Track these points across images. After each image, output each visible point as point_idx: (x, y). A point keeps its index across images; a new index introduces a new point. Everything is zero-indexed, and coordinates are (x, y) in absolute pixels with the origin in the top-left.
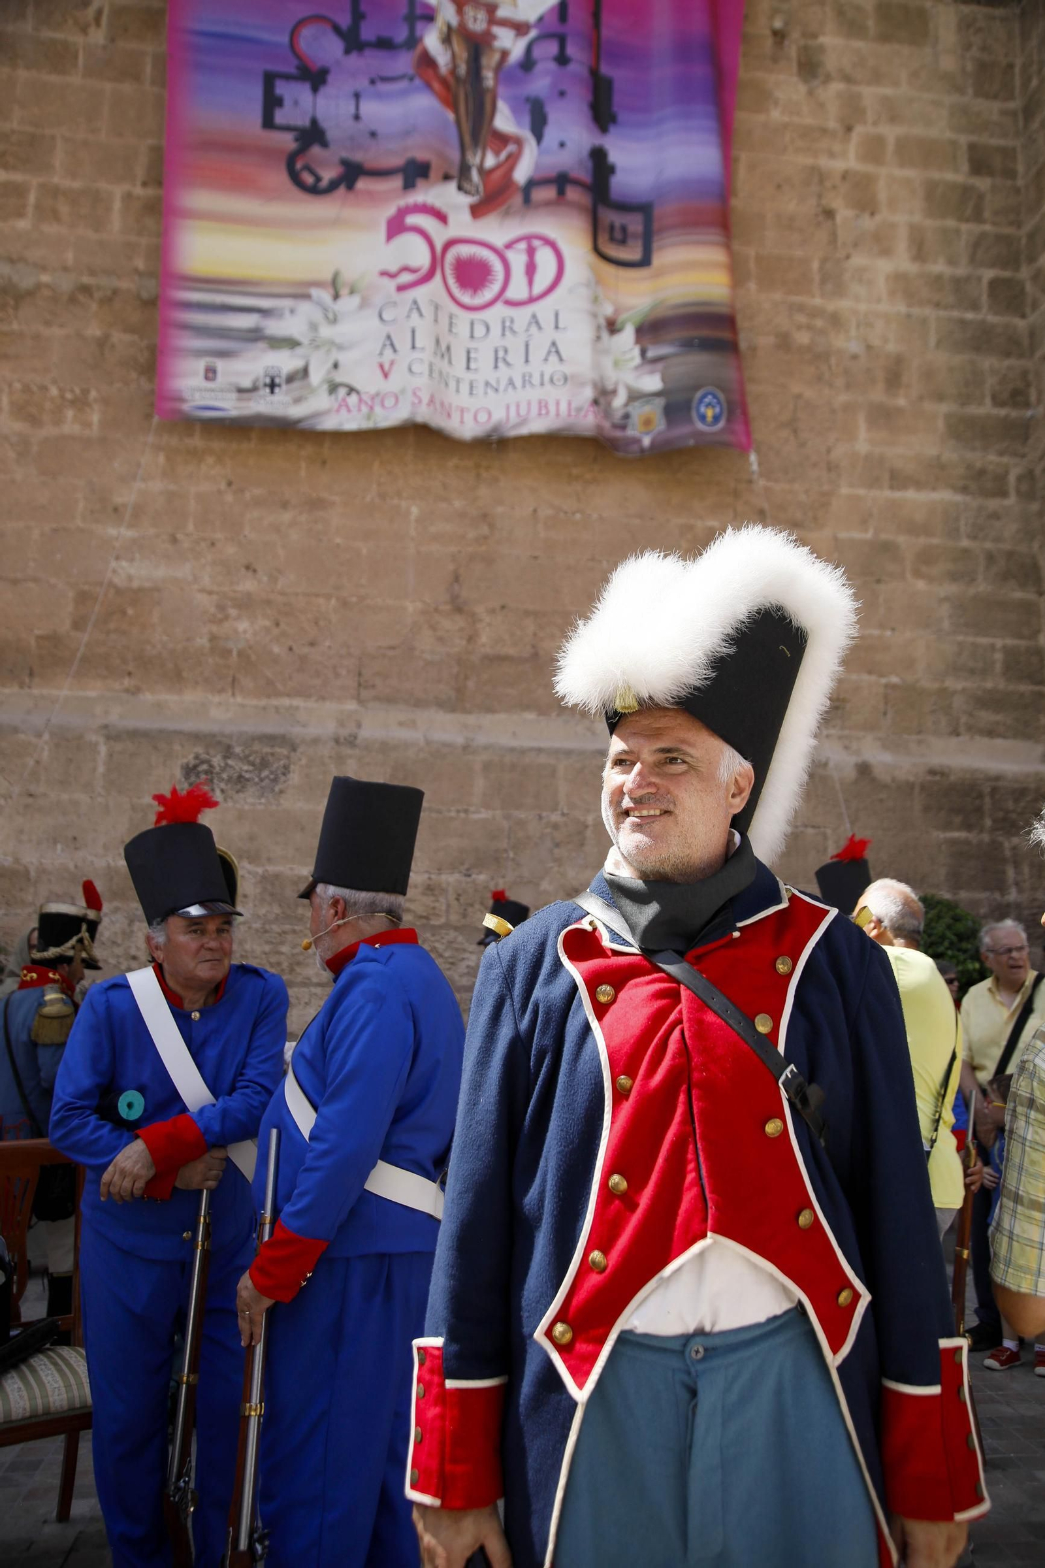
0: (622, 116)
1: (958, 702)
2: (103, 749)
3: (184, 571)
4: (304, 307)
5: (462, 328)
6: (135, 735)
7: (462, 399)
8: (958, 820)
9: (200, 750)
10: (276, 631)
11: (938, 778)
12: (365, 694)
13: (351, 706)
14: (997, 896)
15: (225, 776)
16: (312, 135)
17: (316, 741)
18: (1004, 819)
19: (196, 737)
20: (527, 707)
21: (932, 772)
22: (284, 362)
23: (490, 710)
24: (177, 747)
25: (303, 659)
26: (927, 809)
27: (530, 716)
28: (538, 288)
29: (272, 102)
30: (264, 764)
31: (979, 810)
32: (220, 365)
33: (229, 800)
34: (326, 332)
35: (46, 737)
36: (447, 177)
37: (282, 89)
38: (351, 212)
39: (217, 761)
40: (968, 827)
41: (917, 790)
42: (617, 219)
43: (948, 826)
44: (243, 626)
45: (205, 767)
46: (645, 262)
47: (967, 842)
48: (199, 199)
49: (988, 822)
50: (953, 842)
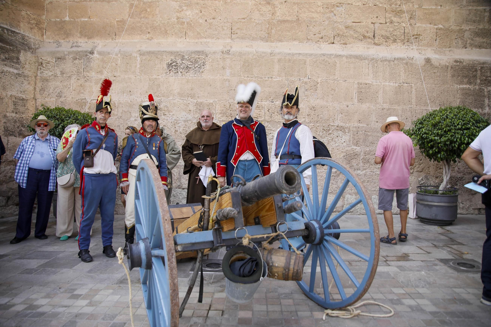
1: (467, 34)
2: (139, 59)
6: (149, 53)
8: (465, 80)
9: (173, 58)
10: (201, 14)
11: (458, 64)
12: (233, 36)
13: (229, 41)
14: (480, 110)
15: (182, 67)
17: (214, 53)
18: (485, 80)
19: (171, 53)
21: (456, 61)
23: (281, 41)
24: (164, 57)
25: (211, 24)
26: (453, 76)
27: (296, 43)
30: (196, 62)
31: (475, 76)
33: (183, 76)
35: (119, 55)
39: (179, 61)
40: (470, 83)
41: (449, 68)
43: (461, 83)
44: (188, 13)
45: (175, 64)
47: (469, 89)
49: (479, 81)
50: (463, 89)
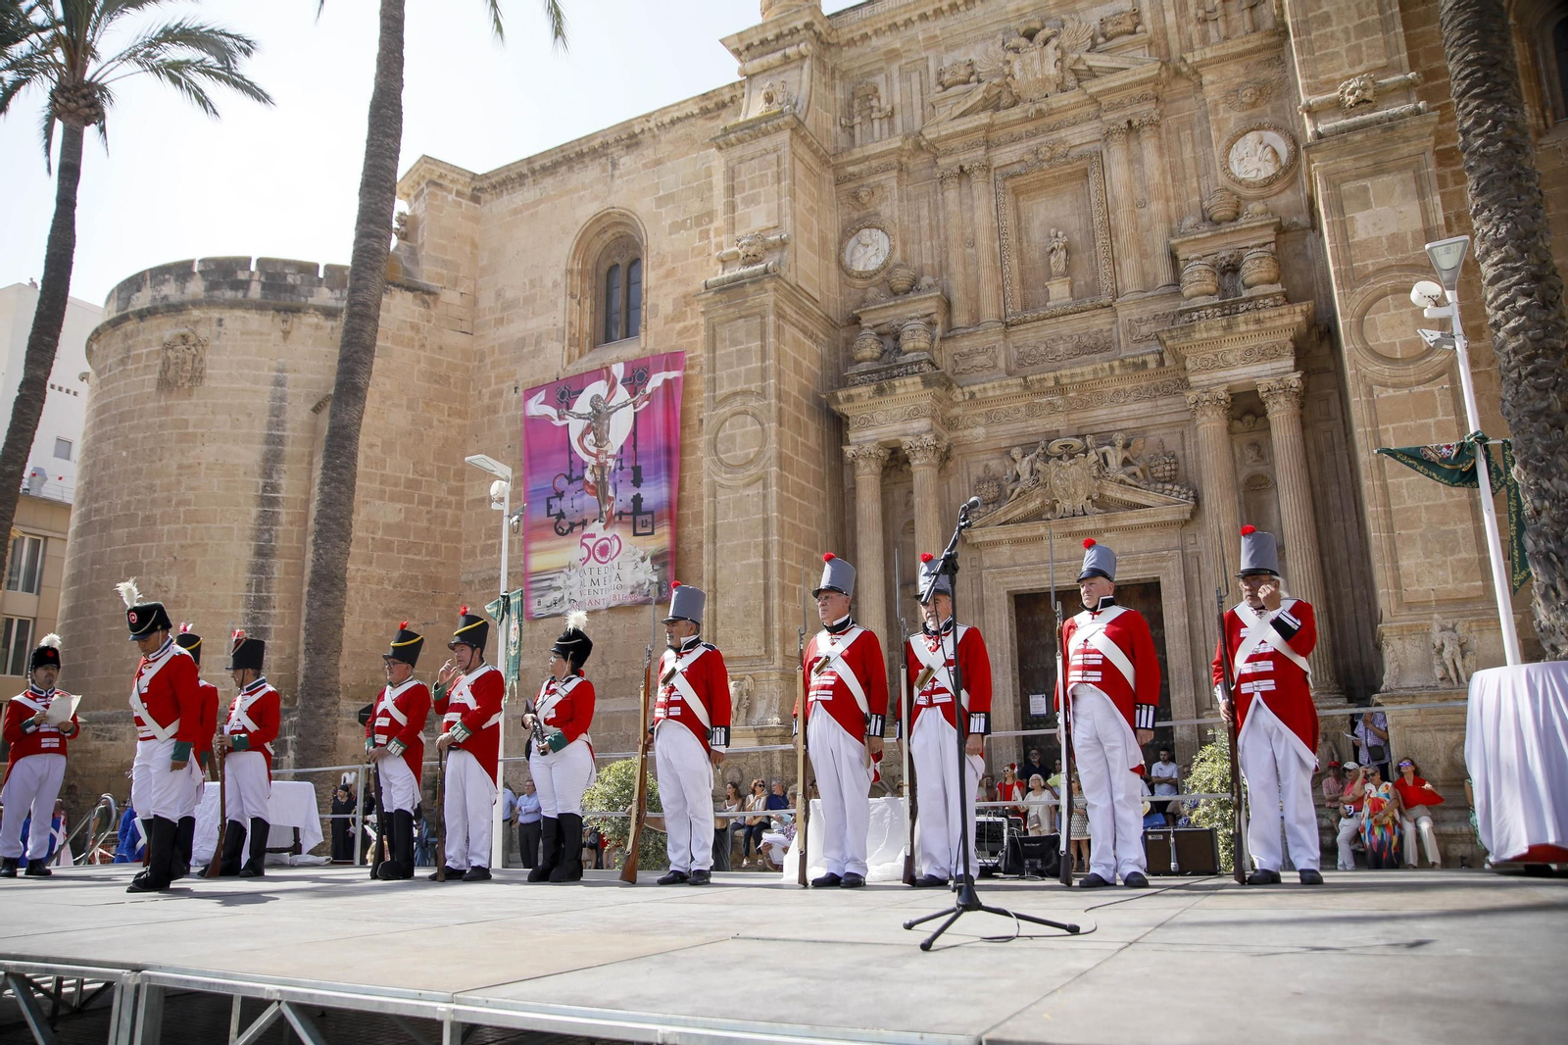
0: (645, 479)
3: (535, 662)
4: (562, 575)
5: (602, 571)
7: (600, 597)
16: (561, 515)
20: (622, 695)
22: (557, 595)
28: (615, 552)
29: (549, 507)
32: (541, 599)
34: (568, 583)
36: (594, 520)
37: (552, 502)
38: (572, 540)
42: (643, 518)
46: (652, 533)
48: (534, 546)
